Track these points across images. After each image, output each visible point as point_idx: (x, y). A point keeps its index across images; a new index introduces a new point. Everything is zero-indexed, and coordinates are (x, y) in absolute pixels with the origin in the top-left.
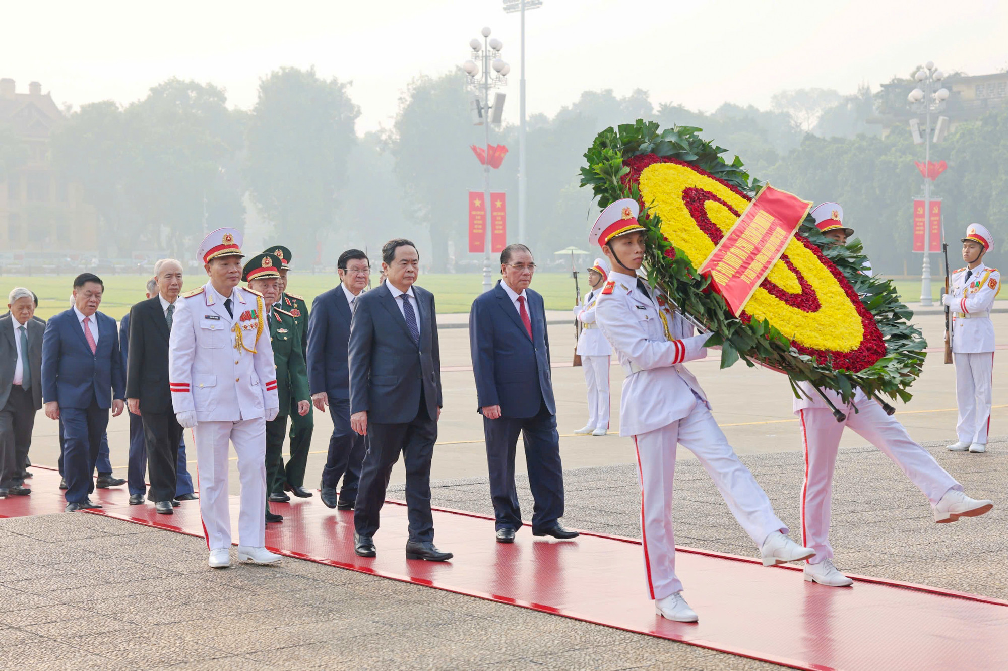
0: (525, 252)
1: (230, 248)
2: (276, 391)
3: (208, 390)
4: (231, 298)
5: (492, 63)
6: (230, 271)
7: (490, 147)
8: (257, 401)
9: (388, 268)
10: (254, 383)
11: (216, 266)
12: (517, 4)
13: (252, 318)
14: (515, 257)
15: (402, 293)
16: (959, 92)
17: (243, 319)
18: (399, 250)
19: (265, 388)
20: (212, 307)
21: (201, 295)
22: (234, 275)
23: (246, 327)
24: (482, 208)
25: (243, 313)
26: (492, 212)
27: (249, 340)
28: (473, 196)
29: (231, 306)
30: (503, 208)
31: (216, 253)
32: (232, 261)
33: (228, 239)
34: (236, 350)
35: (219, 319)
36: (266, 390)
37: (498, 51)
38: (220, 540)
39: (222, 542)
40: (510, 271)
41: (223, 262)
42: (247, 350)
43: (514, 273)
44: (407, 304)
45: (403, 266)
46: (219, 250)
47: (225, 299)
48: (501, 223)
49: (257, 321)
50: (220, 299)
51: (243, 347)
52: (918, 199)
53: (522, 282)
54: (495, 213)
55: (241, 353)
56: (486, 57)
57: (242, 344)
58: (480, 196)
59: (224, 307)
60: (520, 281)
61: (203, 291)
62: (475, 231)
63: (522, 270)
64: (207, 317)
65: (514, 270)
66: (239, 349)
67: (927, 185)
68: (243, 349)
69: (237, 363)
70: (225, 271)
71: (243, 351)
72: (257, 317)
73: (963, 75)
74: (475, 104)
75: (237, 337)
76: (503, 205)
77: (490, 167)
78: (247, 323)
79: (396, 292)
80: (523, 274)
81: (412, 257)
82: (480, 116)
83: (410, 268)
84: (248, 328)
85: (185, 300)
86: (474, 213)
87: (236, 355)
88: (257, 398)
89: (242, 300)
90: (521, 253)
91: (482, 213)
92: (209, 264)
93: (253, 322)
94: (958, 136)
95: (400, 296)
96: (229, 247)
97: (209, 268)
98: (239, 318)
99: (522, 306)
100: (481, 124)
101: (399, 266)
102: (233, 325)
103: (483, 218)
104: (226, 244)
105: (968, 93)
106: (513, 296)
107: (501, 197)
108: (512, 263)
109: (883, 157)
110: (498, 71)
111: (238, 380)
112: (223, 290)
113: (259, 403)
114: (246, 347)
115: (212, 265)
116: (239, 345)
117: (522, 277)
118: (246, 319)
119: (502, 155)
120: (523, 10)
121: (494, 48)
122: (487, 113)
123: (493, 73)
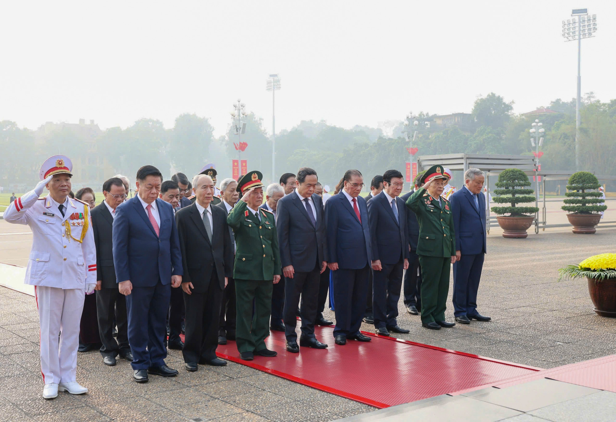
1: (61, 169)
2: (95, 272)
3: (43, 263)
5: (241, 111)
7: (240, 143)
12: (271, 88)
13: (79, 218)
15: (304, 198)
16: (435, 121)
17: (72, 218)
19: (88, 269)
20: (49, 209)
21: (42, 200)
22: (64, 188)
24: (238, 166)
25: (73, 214)
26: (241, 167)
27: (76, 233)
28: (234, 161)
29: (64, 209)
30: (246, 166)
32: (63, 178)
33: (60, 163)
34: (65, 238)
35: (53, 216)
36: (88, 270)
37: (244, 107)
38: (52, 378)
39: (53, 379)
41: (56, 179)
42: (75, 240)
46: (54, 171)
47: (59, 204)
48: (245, 171)
49: (83, 220)
51: (71, 237)
52: (407, 162)
54: (243, 168)
56: (239, 109)
57: (70, 235)
58: (237, 161)
59: (58, 209)
61: (44, 199)
62: (235, 175)
63: (356, 188)
64: (45, 214)
66: (68, 238)
67: (411, 157)
69: (66, 247)
70: (58, 185)
71: (71, 240)
72: (84, 218)
73: (437, 115)
74: (235, 127)
75: (67, 230)
76: (246, 165)
77: (240, 150)
78: (75, 221)
82: (237, 131)
84: (76, 225)
86: (234, 168)
87: (66, 241)
89: (73, 205)
91: (238, 168)
93: (79, 221)
94: (434, 138)
98: (69, 217)
99: (355, 204)
100: (237, 134)
102: (64, 221)
103: (238, 170)
104: (58, 166)
105: (439, 122)
107: (245, 162)
109: (406, 146)
110: (243, 115)
111: (65, 260)
112: (58, 199)
118: (75, 219)
119: (245, 146)
120: (274, 90)
121: (242, 106)
122: (240, 130)
123: (242, 115)
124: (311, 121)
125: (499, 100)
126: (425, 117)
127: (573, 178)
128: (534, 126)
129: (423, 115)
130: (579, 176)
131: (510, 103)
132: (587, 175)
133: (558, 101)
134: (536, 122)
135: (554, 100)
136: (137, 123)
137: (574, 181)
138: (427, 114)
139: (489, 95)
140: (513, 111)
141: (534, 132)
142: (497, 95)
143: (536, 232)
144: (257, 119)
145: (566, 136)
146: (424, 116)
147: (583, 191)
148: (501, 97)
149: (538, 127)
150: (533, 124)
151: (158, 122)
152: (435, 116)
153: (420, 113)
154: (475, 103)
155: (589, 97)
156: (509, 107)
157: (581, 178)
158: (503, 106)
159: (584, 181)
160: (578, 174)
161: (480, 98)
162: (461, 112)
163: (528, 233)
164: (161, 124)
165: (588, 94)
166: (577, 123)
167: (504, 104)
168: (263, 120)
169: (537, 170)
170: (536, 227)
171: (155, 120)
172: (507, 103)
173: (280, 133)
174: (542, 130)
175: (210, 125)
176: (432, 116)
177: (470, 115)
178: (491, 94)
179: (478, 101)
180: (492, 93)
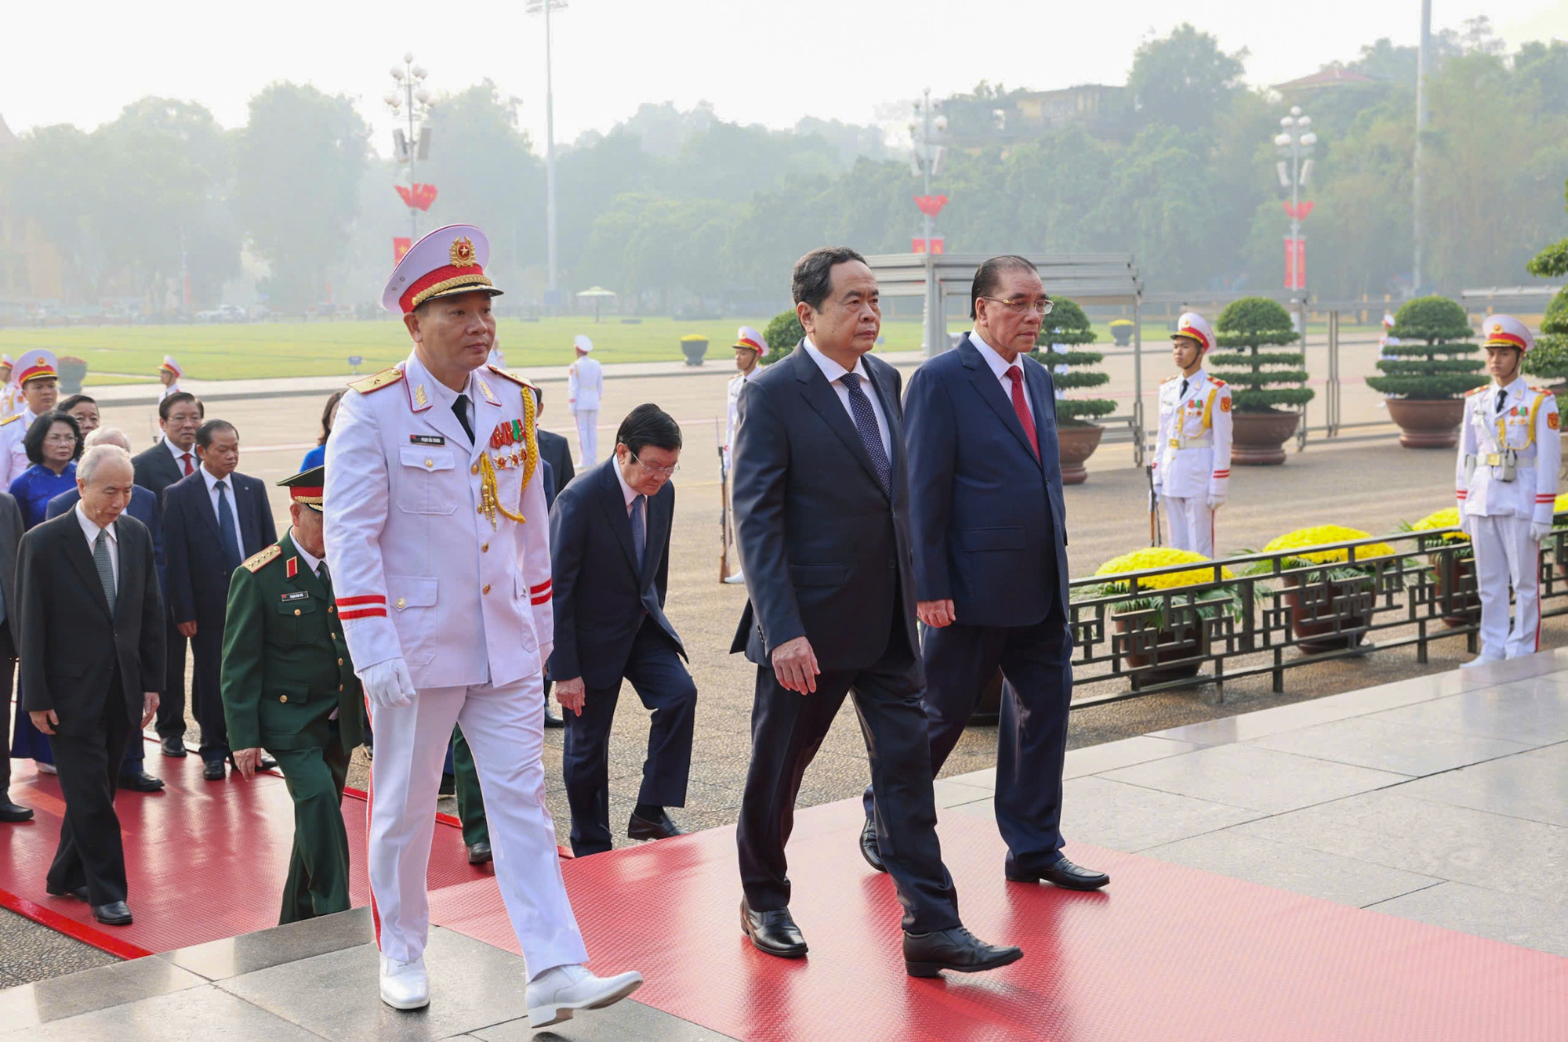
0: (1030, 272)
2: (549, 605)
3: (418, 613)
4: (467, 392)
5: (415, 91)
6: (470, 330)
7: (416, 187)
8: (529, 636)
9: (815, 315)
10: (520, 593)
11: (435, 319)
12: (541, 7)
13: (514, 440)
14: (1010, 283)
15: (845, 372)
16: (1022, 109)
17: (497, 442)
18: (838, 273)
20: (425, 415)
21: (399, 386)
22: (478, 339)
23: (502, 463)
25: (497, 429)
27: (509, 492)
28: (398, 242)
29: (469, 413)
31: (437, 286)
33: (462, 251)
34: (482, 517)
35: (442, 443)
36: (531, 602)
37: (423, 78)
40: (998, 314)
41: (454, 308)
42: (506, 516)
43: (1008, 317)
44: (856, 395)
45: (853, 307)
46: (445, 279)
47: (455, 396)
49: (523, 446)
50: (443, 396)
51: (498, 509)
52: (917, 237)
53: (1021, 338)
55: (494, 525)
56: (409, 84)
57: (495, 503)
59: (454, 415)
60: (1019, 335)
61: (402, 379)
63: (1022, 313)
64: (416, 440)
65: (1006, 310)
66: (490, 515)
67: (927, 222)
68: (497, 514)
69: (486, 548)
70: (458, 330)
71: (498, 519)
72: (525, 435)
75: (485, 487)
77: (417, 209)
78: (505, 452)
79: (833, 371)
80: (1027, 319)
81: (870, 286)
82: (405, 151)
83: (867, 310)
84: (508, 465)
85: (361, 399)
87: (484, 529)
88: (527, 627)
89: (490, 396)
90: (1022, 275)
92: (417, 314)
93: (515, 448)
94: (1014, 159)
95: (841, 379)
96: (466, 270)
97: (416, 322)
98: (487, 440)
99: (1016, 387)
100: (405, 161)
101: (844, 310)
102: (475, 458)
104: (457, 263)
105: (1031, 111)
106: (998, 366)
108: (1004, 295)
110: (422, 101)
111: (487, 590)
112: (449, 375)
113: (532, 639)
114: (506, 510)
115: (426, 314)
116: (489, 504)
117: (1023, 327)
118: (503, 443)
119: (431, 196)
120: (548, 13)
121: (417, 76)
122: (412, 148)
123: (417, 104)
124: (669, 104)
125: (1206, 44)
126: (992, 98)
127: (1227, 316)
128: (1289, 127)
129: (988, 88)
130: (1241, 310)
131: (1238, 54)
132: (1261, 307)
133: (1383, 43)
134: (1293, 116)
135: (1371, 43)
136: (130, 110)
137: (1227, 324)
138: (999, 88)
139: (1176, 32)
140: (1244, 79)
141: (1287, 146)
142: (1199, 30)
143: (1136, 460)
144: (503, 99)
145: (1385, 154)
146: (990, 93)
147: (1254, 351)
148: (1210, 35)
149: (1296, 130)
150: (1286, 121)
151: (196, 109)
152: (1022, 94)
153: (978, 83)
154: (1137, 55)
155: (1476, 32)
156: (1232, 67)
157: (1245, 315)
158: (1216, 63)
159: (1253, 324)
160: (1241, 304)
161: (1150, 39)
162: (1095, 82)
163: (1088, 470)
164: (207, 117)
165: (1472, 21)
166: (1420, 116)
167: (1220, 55)
168: (520, 102)
169: (1139, 293)
170: (1138, 448)
171: (187, 102)
172: (1227, 54)
173: (578, 141)
174: (1309, 138)
175: (358, 117)
176: (1015, 93)
177: (1121, 90)
178: (1181, 29)
179: (1145, 50)
180: (1186, 26)
